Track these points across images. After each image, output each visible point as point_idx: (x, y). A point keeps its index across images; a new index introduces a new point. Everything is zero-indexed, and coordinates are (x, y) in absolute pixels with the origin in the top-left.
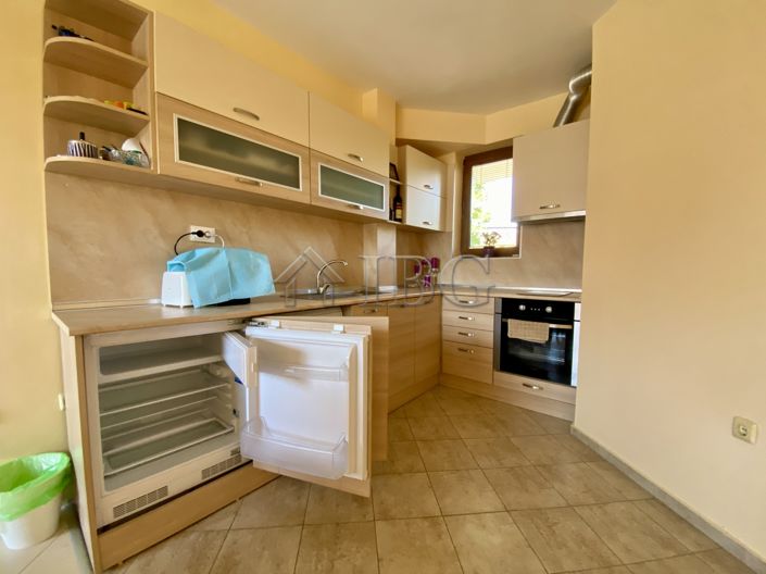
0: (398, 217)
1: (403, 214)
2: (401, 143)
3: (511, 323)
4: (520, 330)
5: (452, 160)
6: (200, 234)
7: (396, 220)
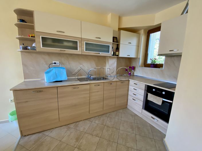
0: (117, 54)
1: (119, 53)
2: (120, 29)
3: (149, 94)
4: (152, 98)
5: (142, 32)
6: (55, 63)
7: (116, 55)
